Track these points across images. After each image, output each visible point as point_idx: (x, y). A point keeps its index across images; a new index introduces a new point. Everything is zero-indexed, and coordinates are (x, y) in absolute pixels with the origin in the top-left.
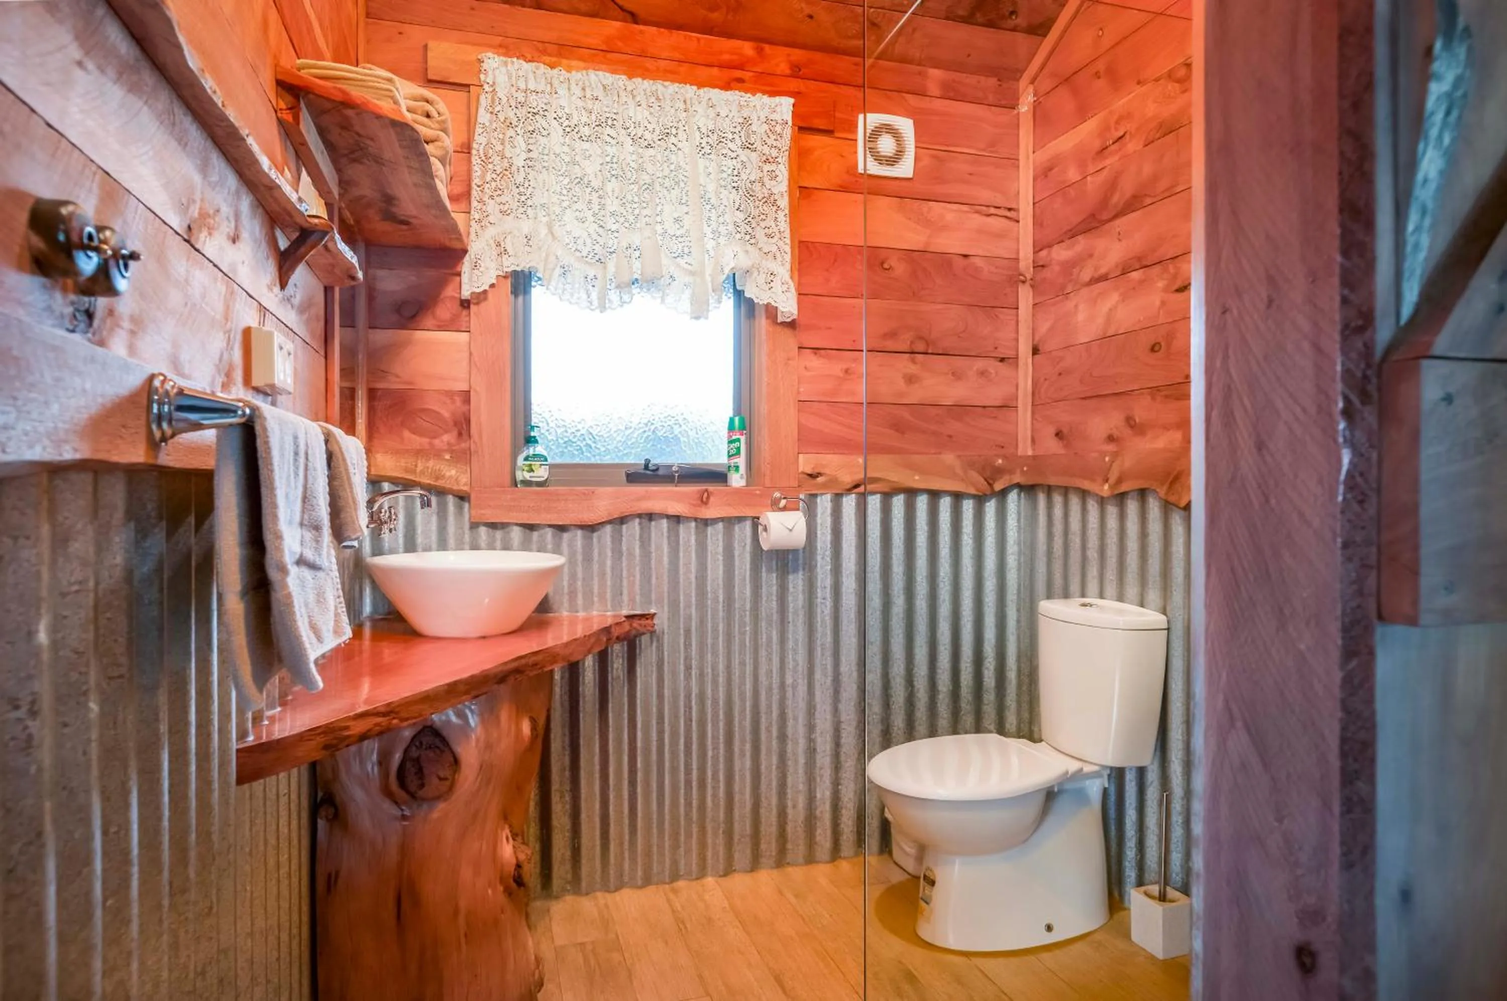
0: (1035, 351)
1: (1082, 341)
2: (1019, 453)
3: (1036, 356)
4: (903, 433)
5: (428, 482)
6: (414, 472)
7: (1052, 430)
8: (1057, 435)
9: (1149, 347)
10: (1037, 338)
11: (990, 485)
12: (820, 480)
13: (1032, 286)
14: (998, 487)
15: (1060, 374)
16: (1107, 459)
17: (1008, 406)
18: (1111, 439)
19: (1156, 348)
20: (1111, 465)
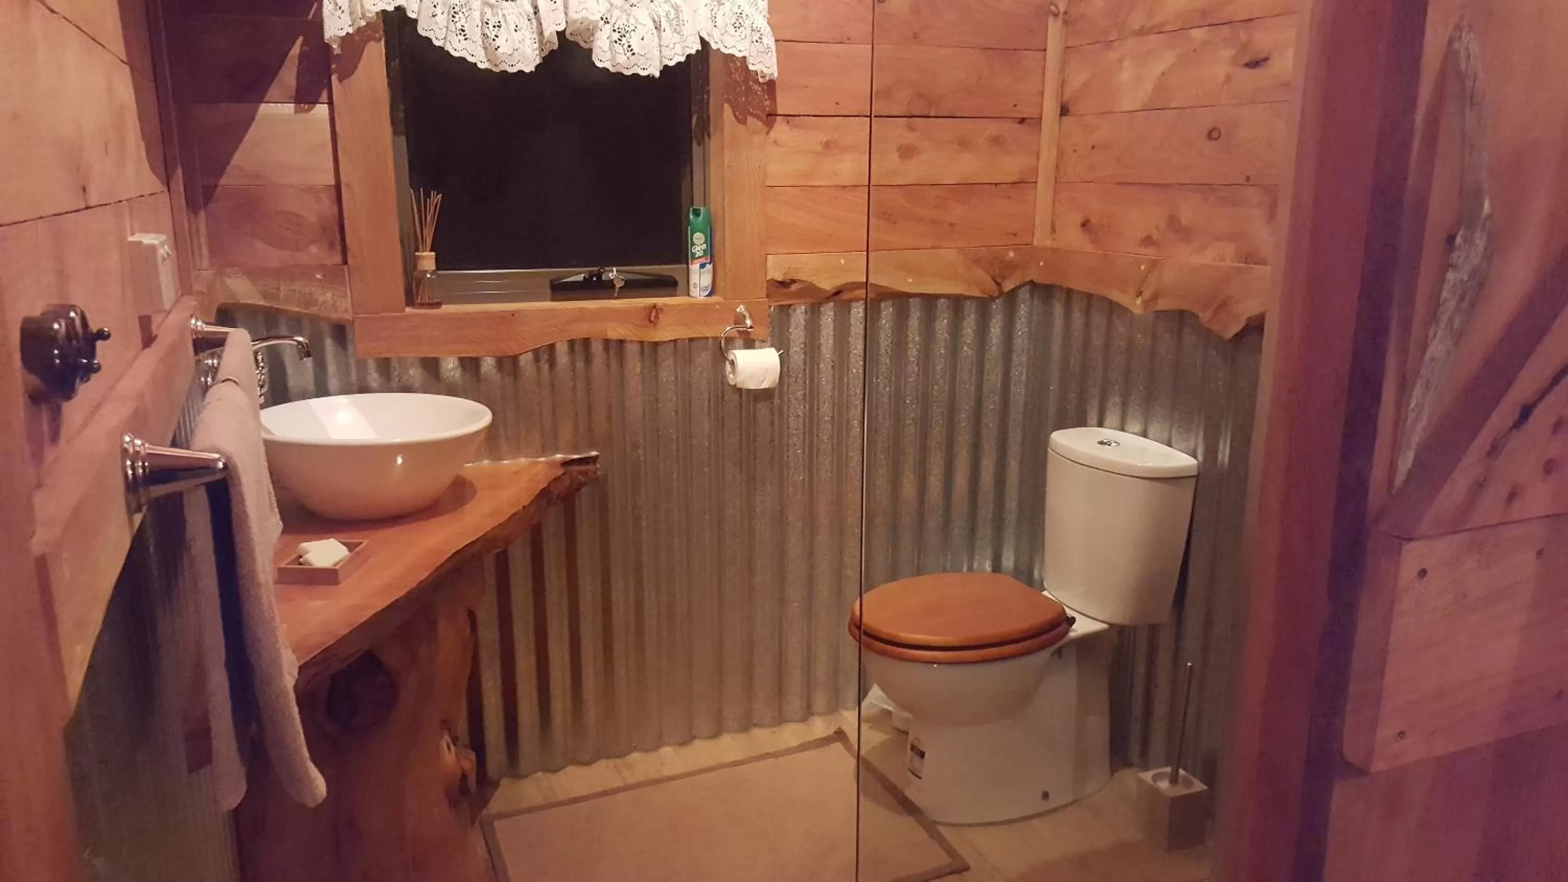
0: (1064, 111)
1: (1126, 108)
2: (1035, 243)
3: (1064, 118)
4: (895, 223)
5: (297, 309)
6: (276, 297)
7: (1078, 218)
8: (1084, 225)
9: (1206, 131)
10: (1068, 93)
11: (998, 284)
12: (794, 288)
13: (1065, 22)
14: (1008, 286)
15: (1093, 147)
16: (1143, 268)
17: (1025, 183)
18: (1148, 241)
19: (1215, 135)
20: (1146, 276)
